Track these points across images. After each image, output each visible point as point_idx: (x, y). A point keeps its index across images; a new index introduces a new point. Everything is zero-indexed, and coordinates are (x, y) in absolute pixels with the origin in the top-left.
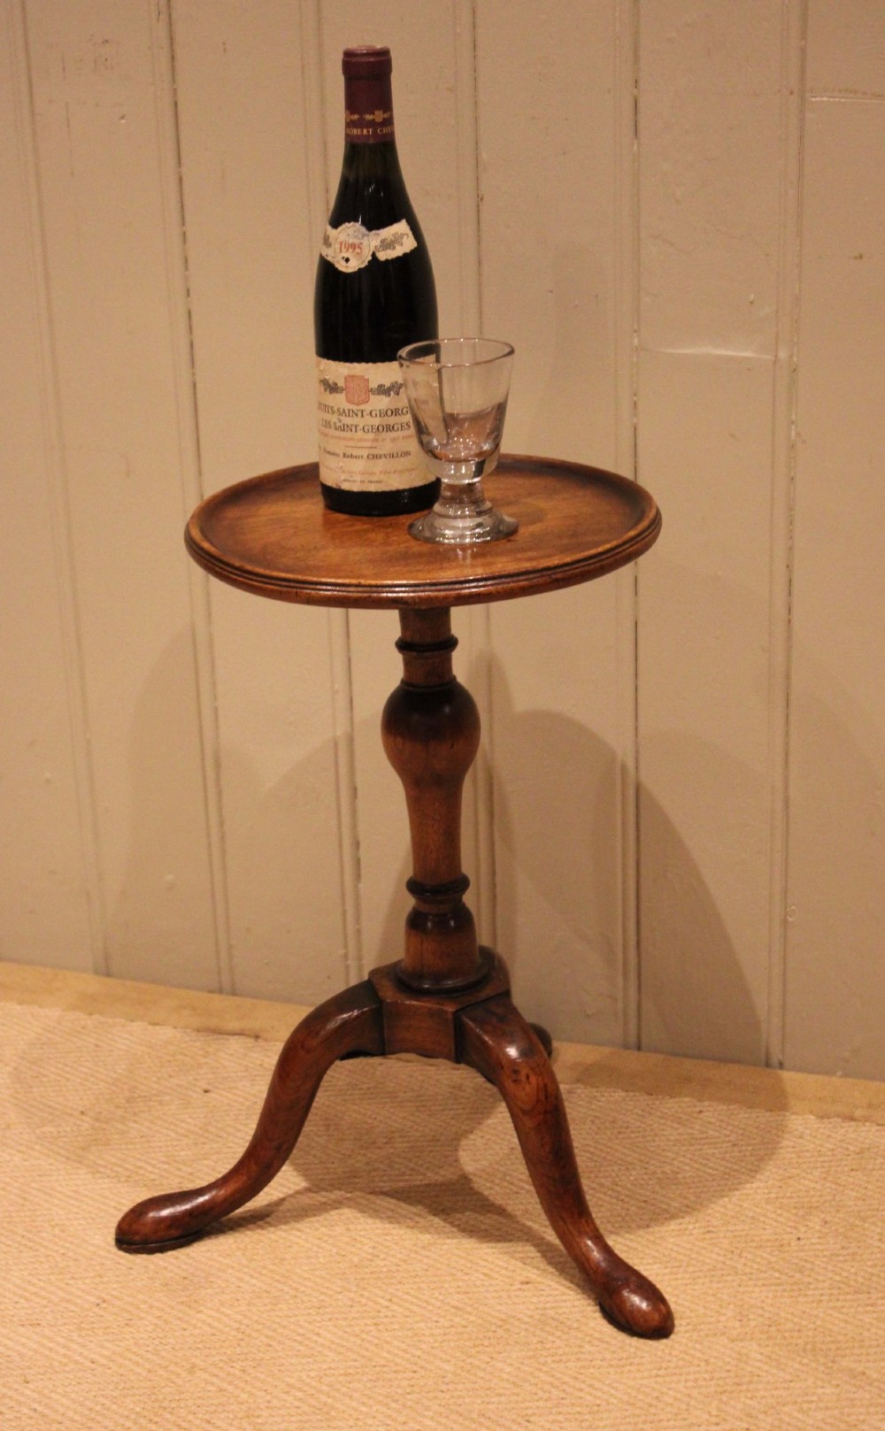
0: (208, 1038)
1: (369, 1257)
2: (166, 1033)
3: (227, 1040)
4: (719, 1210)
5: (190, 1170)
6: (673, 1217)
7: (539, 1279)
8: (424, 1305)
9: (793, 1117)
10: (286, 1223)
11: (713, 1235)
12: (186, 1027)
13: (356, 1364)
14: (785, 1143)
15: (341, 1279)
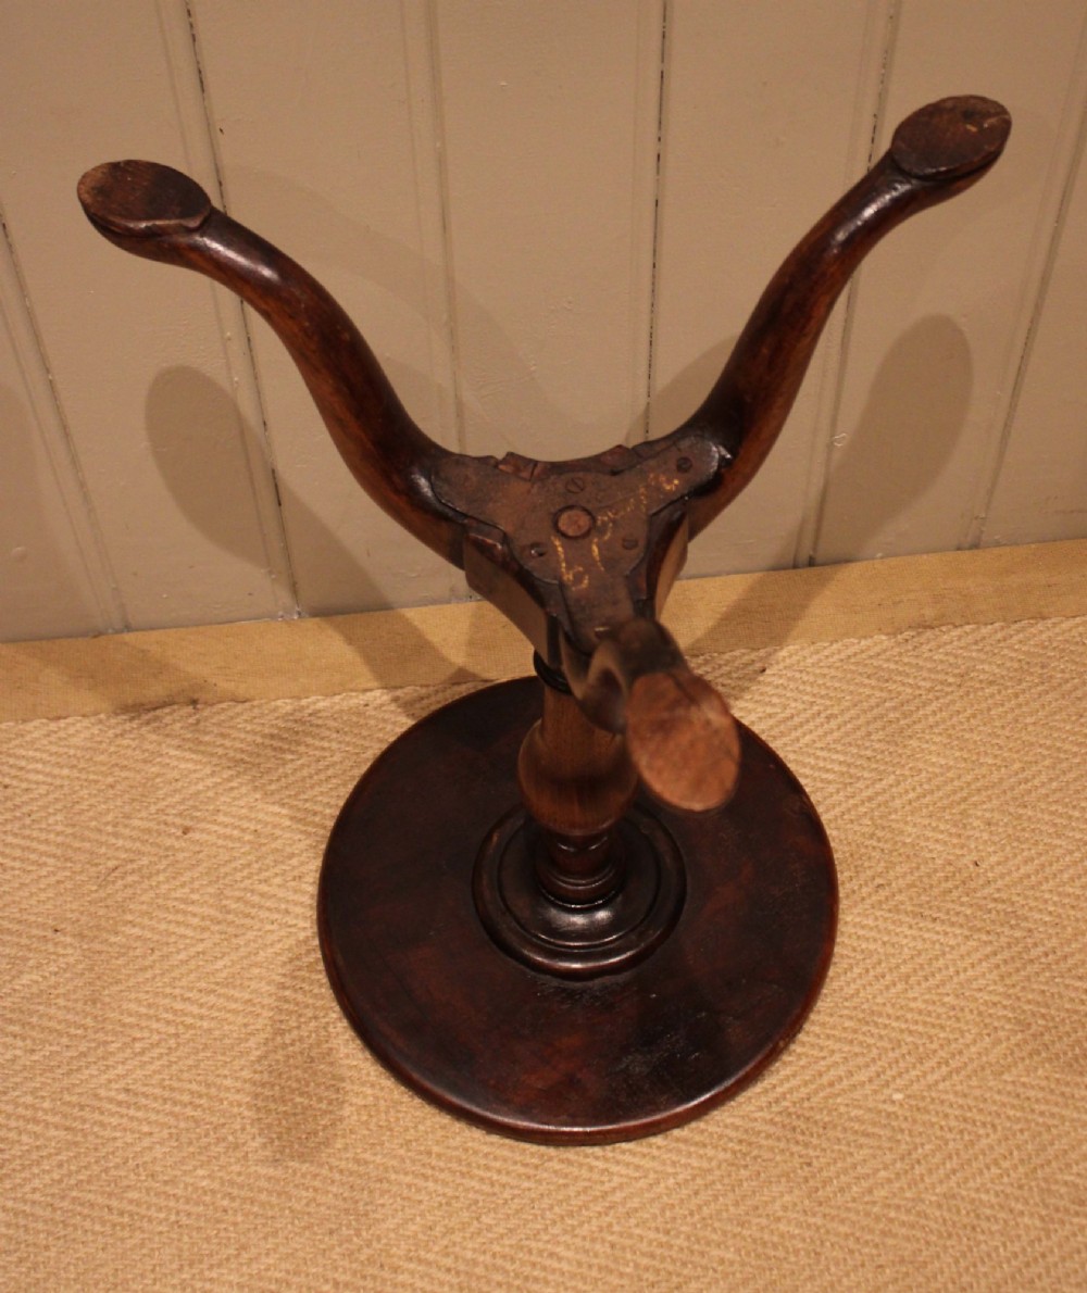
3: (158, 718)
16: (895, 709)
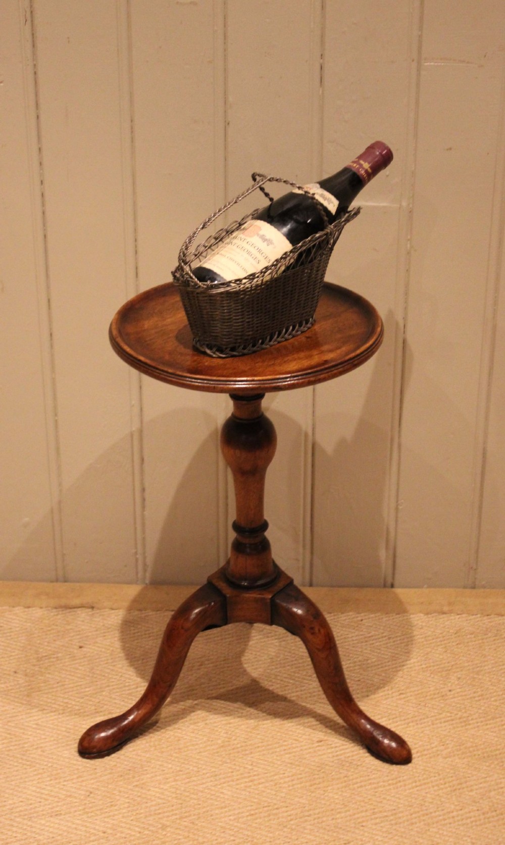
0: (64, 612)
1: (227, 739)
2: (37, 613)
3: (74, 611)
4: (400, 680)
5: (98, 701)
6: (379, 688)
7: (326, 738)
8: (272, 765)
9: (412, 616)
10: (169, 725)
11: (404, 696)
12: (46, 607)
13: (253, 808)
14: (415, 633)
15: (218, 756)
16: (422, 638)
